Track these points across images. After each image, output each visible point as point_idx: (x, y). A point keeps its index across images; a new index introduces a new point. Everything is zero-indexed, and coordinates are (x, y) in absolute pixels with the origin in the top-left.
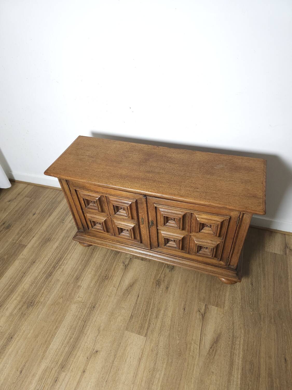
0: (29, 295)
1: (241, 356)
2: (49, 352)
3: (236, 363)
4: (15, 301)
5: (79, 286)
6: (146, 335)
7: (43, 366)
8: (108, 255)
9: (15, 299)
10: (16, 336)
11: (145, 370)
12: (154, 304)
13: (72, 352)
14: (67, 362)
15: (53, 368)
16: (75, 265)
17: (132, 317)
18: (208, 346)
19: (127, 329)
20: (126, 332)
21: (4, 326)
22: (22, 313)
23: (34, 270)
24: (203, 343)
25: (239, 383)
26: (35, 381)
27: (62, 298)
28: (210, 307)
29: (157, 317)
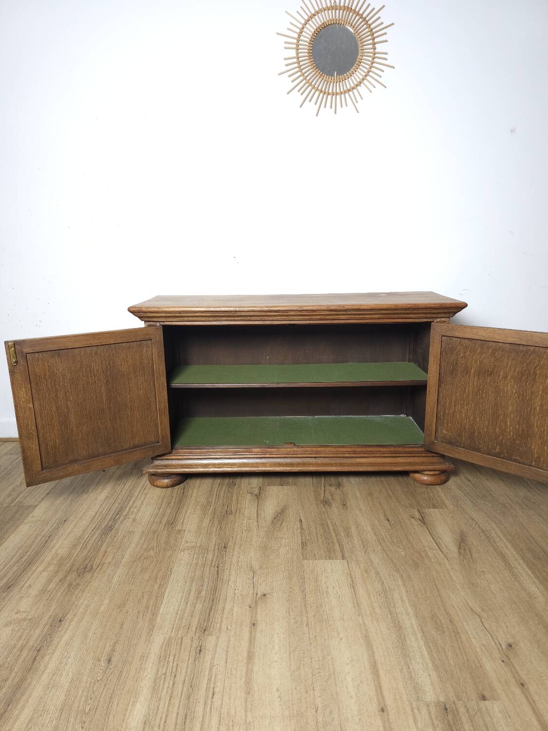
0: (75, 560)
1: (509, 547)
2: (161, 619)
3: (510, 555)
4: (45, 574)
5: (179, 531)
6: (343, 558)
7: (159, 639)
8: (216, 490)
9: (45, 570)
10: (69, 616)
11: (369, 595)
12: (334, 525)
13: (213, 607)
14: (210, 621)
15: (182, 637)
16: (156, 510)
17: (304, 544)
18: (453, 548)
19: (305, 558)
20: (306, 561)
21: (34, 609)
22: (70, 585)
23: (69, 529)
24: (444, 546)
25: (530, 573)
26: (151, 665)
27: (152, 550)
28: (426, 510)
29: (348, 535)
